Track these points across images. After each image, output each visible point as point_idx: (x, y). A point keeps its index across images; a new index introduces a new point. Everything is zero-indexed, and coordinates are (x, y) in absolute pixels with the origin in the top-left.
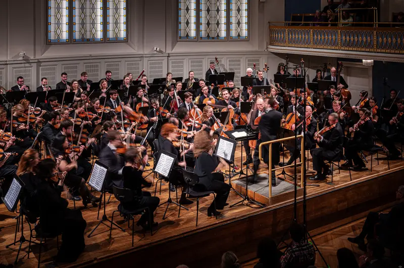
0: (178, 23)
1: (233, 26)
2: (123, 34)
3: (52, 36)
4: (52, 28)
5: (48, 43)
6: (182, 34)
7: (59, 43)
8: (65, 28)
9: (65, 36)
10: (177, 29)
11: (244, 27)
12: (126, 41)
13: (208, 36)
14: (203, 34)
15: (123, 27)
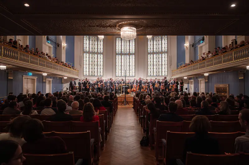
0: (148, 72)
1: (163, 73)
2: (134, 75)
3: (117, 75)
4: (117, 73)
5: (116, 76)
6: (149, 75)
7: (119, 76)
8: (120, 73)
9: (120, 75)
10: (148, 74)
11: (166, 72)
12: (134, 76)
13: (156, 75)
14: (155, 75)
15: (134, 73)
